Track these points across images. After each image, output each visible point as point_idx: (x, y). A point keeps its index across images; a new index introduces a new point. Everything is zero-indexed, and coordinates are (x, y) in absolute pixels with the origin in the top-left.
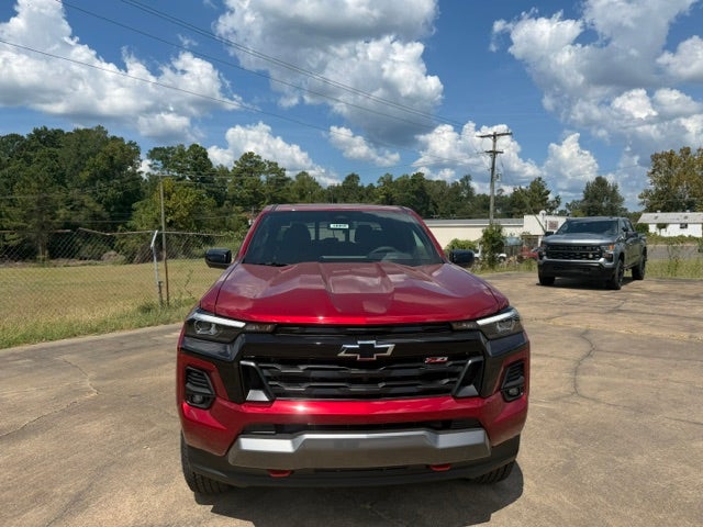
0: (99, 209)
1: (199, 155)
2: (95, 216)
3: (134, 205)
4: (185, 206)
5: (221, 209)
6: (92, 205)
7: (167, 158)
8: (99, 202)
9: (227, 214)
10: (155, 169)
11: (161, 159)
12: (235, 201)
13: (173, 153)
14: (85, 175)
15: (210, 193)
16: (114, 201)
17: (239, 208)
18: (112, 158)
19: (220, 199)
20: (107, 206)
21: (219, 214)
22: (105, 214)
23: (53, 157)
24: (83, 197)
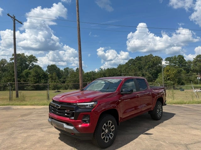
0: (150, 75)
1: (181, 58)
2: (149, 77)
3: (159, 74)
4: (173, 74)
5: (188, 74)
6: (148, 74)
7: (171, 60)
8: (150, 74)
9: (190, 76)
10: (167, 64)
11: (169, 60)
12: (194, 71)
13: (173, 58)
14: (147, 67)
15: (185, 69)
16: (154, 73)
17: (195, 73)
18: (154, 62)
19: (188, 71)
20: (152, 75)
21: (187, 76)
22: (152, 77)
23: (140, 63)
24: (146, 73)
